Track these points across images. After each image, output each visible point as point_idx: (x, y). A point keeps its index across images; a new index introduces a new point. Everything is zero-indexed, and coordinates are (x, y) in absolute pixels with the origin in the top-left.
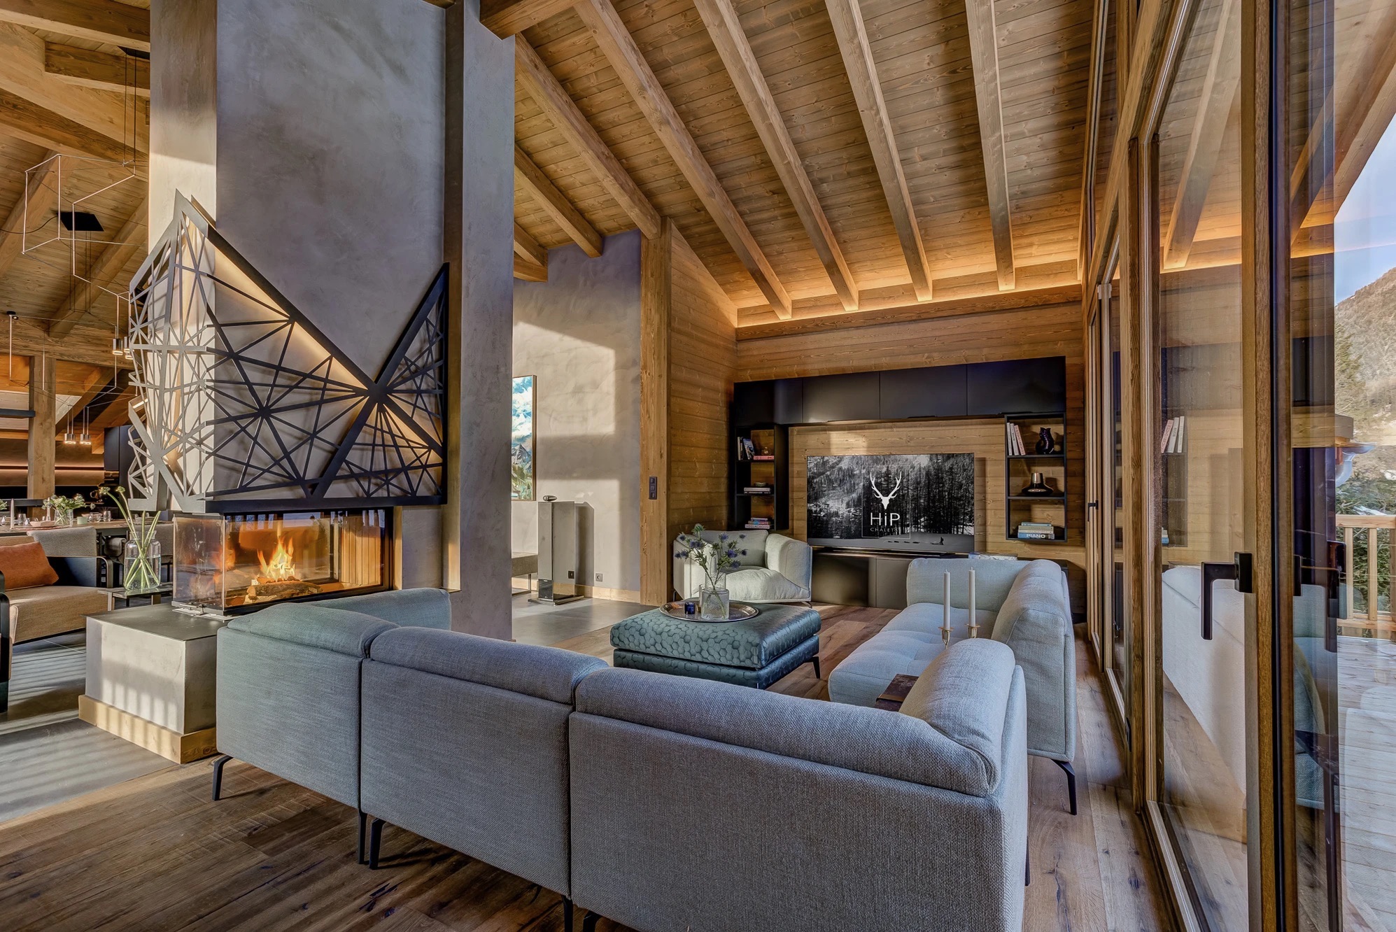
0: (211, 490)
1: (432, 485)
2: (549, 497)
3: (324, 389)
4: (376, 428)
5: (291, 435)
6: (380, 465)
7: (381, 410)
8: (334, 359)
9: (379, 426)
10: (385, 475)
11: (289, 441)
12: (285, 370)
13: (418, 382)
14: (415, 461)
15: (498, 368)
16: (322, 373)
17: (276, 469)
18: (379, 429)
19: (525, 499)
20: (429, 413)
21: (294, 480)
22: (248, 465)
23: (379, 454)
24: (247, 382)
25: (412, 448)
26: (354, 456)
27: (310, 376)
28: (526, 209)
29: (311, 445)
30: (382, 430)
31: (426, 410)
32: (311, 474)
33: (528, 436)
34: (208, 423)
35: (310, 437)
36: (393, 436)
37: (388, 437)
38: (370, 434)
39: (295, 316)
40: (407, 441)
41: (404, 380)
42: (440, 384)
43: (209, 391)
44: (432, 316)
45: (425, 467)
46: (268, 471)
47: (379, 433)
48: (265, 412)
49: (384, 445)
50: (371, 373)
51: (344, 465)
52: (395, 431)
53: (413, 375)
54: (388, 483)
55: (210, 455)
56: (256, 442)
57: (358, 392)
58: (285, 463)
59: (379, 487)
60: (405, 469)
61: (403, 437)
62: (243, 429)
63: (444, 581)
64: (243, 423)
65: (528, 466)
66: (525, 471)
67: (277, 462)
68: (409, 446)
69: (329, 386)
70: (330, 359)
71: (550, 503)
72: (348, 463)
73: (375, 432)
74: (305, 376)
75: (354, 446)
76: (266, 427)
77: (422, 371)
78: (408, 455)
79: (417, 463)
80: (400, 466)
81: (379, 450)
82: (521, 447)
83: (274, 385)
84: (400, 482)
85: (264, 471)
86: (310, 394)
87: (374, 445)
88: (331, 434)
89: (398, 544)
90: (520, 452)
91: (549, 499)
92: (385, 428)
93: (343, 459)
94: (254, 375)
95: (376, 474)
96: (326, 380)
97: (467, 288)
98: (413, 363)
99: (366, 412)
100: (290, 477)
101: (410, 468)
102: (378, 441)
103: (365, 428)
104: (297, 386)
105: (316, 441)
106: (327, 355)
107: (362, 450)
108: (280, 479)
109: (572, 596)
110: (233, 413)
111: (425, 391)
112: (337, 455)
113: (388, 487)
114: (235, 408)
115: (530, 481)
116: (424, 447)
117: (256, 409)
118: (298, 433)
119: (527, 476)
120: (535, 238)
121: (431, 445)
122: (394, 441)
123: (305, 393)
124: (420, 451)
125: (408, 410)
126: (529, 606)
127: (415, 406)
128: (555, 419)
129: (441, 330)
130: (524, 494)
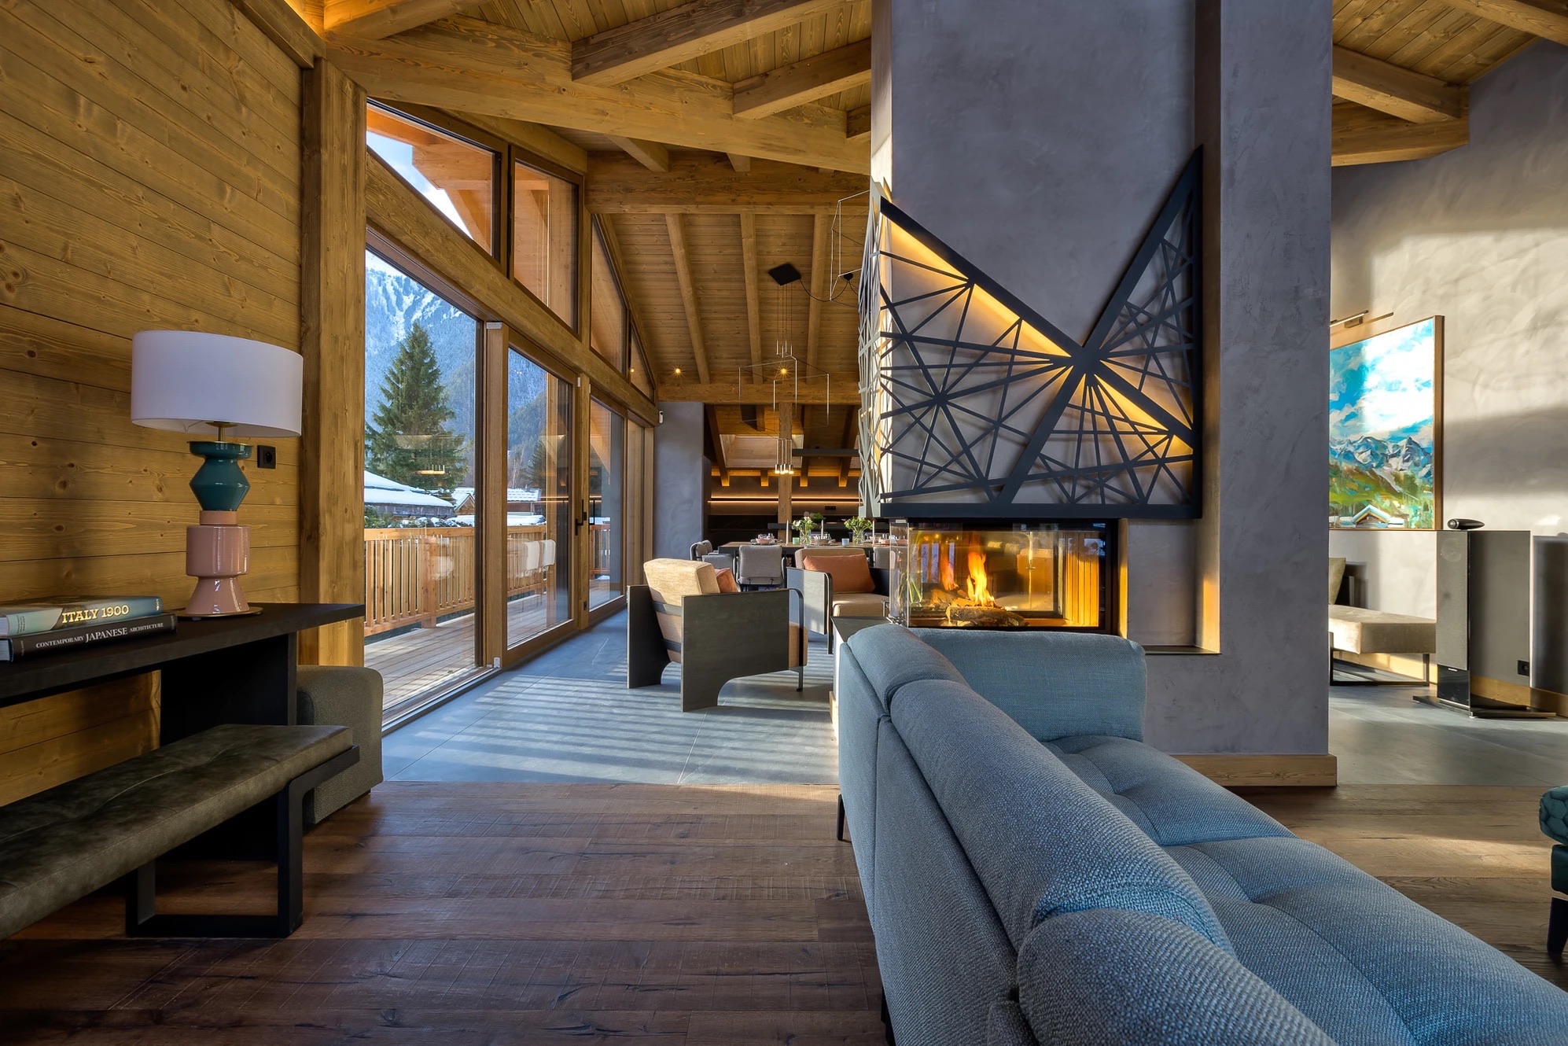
0: (888, 489)
1: (1176, 489)
2: (1461, 521)
3: (1012, 363)
4: (1083, 409)
5: (974, 425)
6: (1088, 460)
7: (1092, 383)
8: (1024, 322)
9: (1088, 406)
10: (1099, 475)
11: (969, 432)
12: (963, 345)
13: (1150, 337)
14: (1146, 452)
15: (1297, 290)
16: (1008, 342)
17: (955, 467)
18: (1088, 410)
19: (1419, 529)
20: (1169, 381)
21: (977, 481)
22: (923, 462)
23: (1089, 446)
24: (922, 365)
25: (1140, 434)
26: (1054, 450)
27: (994, 348)
28: (1410, 29)
29: (996, 436)
30: (1093, 411)
31: (1164, 377)
32: (996, 473)
33: (1424, 422)
34: (884, 416)
35: (994, 426)
36: (1110, 418)
37: (1102, 421)
38: (1077, 418)
39: (975, 276)
40: (1132, 424)
41: (1128, 337)
42: (1188, 335)
43: (884, 381)
44: (1173, 235)
45: (1162, 462)
46: (944, 469)
47: (1088, 415)
48: (940, 399)
49: (1096, 432)
50: (1077, 335)
51: (1038, 460)
52: (1113, 411)
53: (1141, 329)
54: (1102, 485)
55: (885, 451)
56: (931, 435)
57: (1056, 361)
58: (964, 458)
59: (1089, 491)
60: (1129, 465)
61: (1126, 420)
62: (918, 420)
63: (1198, 635)
64: (917, 413)
65: (1424, 471)
66: (1418, 482)
67: (955, 459)
68: (1136, 432)
69: (1018, 358)
70: (1019, 323)
71: (1464, 534)
72: (1043, 458)
73: (1082, 415)
74: (987, 349)
75: (1052, 436)
76: (942, 416)
77: (1154, 322)
78: (1134, 446)
79: (1150, 456)
80: (1120, 460)
81: (1089, 440)
82: (1410, 441)
83: (950, 366)
84: (1124, 484)
85: (941, 469)
86: (996, 372)
87: (1081, 432)
88: (1022, 421)
89: (1124, 573)
90: (1409, 449)
91: (1463, 525)
92: (1098, 408)
93: (1037, 452)
94: (930, 357)
95: (1087, 473)
96: (1014, 352)
97: (1231, 172)
98: (1141, 310)
99: (1070, 386)
100: (970, 476)
101: (1138, 462)
102: (1088, 426)
103: (1067, 410)
104: (977, 364)
105: (1002, 430)
106: (1015, 318)
107: (1067, 440)
108: (961, 480)
109: (1523, 708)
110: (907, 403)
111: (1161, 349)
112: (1030, 446)
113: (1102, 491)
114: (911, 398)
115: (1429, 497)
116: (1160, 432)
117: (931, 396)
118: (982, 423)
119: (1423, 488)
120: (1436, 74)
121: (1172, 428)
122: (1112, 425)
123: (991, 372)
124: (1152, 440)
125: (1132, 379)
126: (1415, 707)
127: (1145, 372)
128: (1486, 386)
129: (1190, 253)
130: (1417, 519)
